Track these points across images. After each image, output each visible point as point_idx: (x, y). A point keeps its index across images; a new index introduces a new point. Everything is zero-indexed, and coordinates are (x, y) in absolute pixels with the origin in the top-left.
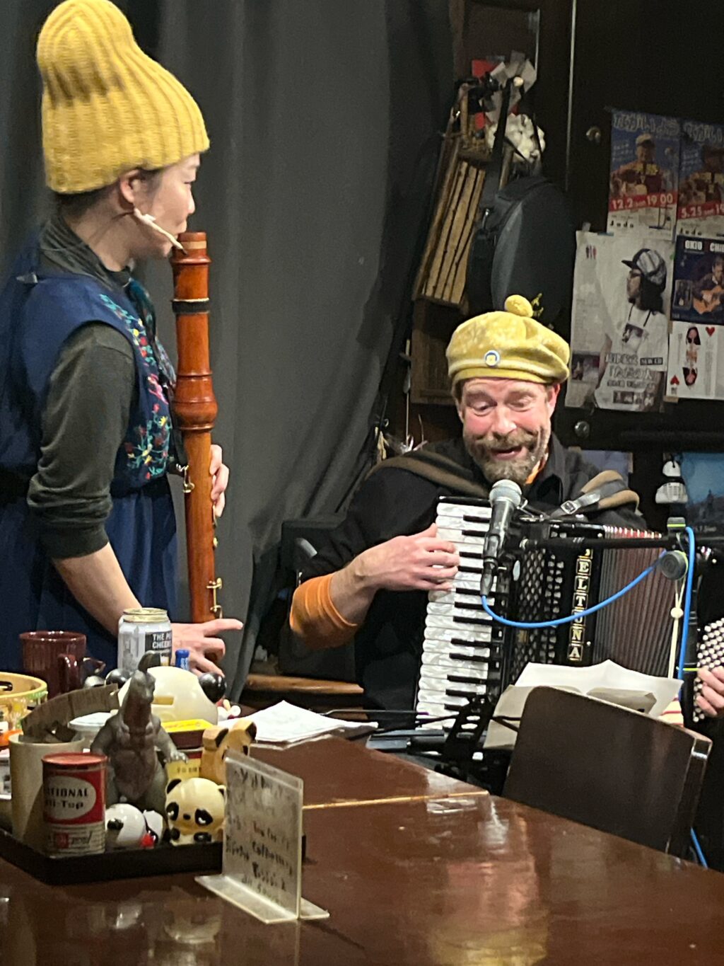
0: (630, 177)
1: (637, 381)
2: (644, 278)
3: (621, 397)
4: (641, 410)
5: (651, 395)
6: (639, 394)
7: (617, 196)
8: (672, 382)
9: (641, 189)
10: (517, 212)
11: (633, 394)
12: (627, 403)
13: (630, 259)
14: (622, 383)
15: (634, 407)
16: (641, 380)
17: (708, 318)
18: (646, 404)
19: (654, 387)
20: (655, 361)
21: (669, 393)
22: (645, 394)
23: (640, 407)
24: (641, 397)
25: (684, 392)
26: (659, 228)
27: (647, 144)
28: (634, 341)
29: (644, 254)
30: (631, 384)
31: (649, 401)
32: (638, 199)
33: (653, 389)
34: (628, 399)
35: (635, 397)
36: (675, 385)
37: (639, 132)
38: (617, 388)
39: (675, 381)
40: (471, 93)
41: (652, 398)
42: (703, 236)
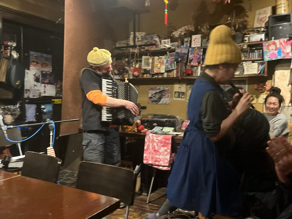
0: (33, 61)
1: (36, 93)
2: (37, 77)
7: (31, 64)
8: (42, 93)
9: (35, 63)
10: (14, 67)
11: (36, 95)
13: (34, 74)
15: (36, 97)
17: (47, 83)
19: (39, 94)
20: (39, 90)
25: (44, 95)
26: (38, 70)
27: (35, 56)
28: (35, 87)
29: (36, 74)
31: (38, 96)
32: (35, 65)
37: (34, 55)
40: (4, 47)
42: (46, 71)
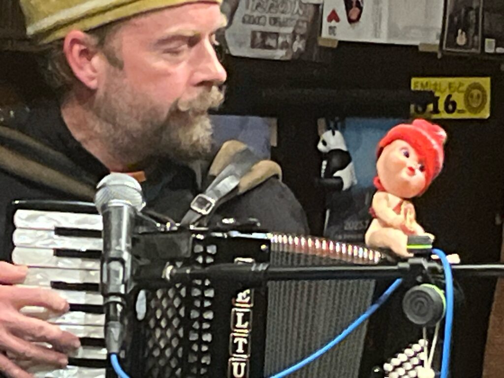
1: (282, 17)
3: (261, 40)
4: (289, 58)
5: (302, 36)
6: (285, 35)
8: (330, 19)
11: (277, 35)
12: (270, 47)
14: (262, 20)
15: (279, 54)
16: (288, 16)
18: (295, 50)
19: (305, 25)
21: (325, 34)
22: (294, 35)
23: (287, 54)
24: (289, 40)
25: (345, 32)
30: (275, 21)
31: (298, 45)
33: (304, 28)
34: (271, 42)
35: (281, 40)
36: (333, 23)
38: (255, 27)
39: (334, 16)
41: (303, 41)
